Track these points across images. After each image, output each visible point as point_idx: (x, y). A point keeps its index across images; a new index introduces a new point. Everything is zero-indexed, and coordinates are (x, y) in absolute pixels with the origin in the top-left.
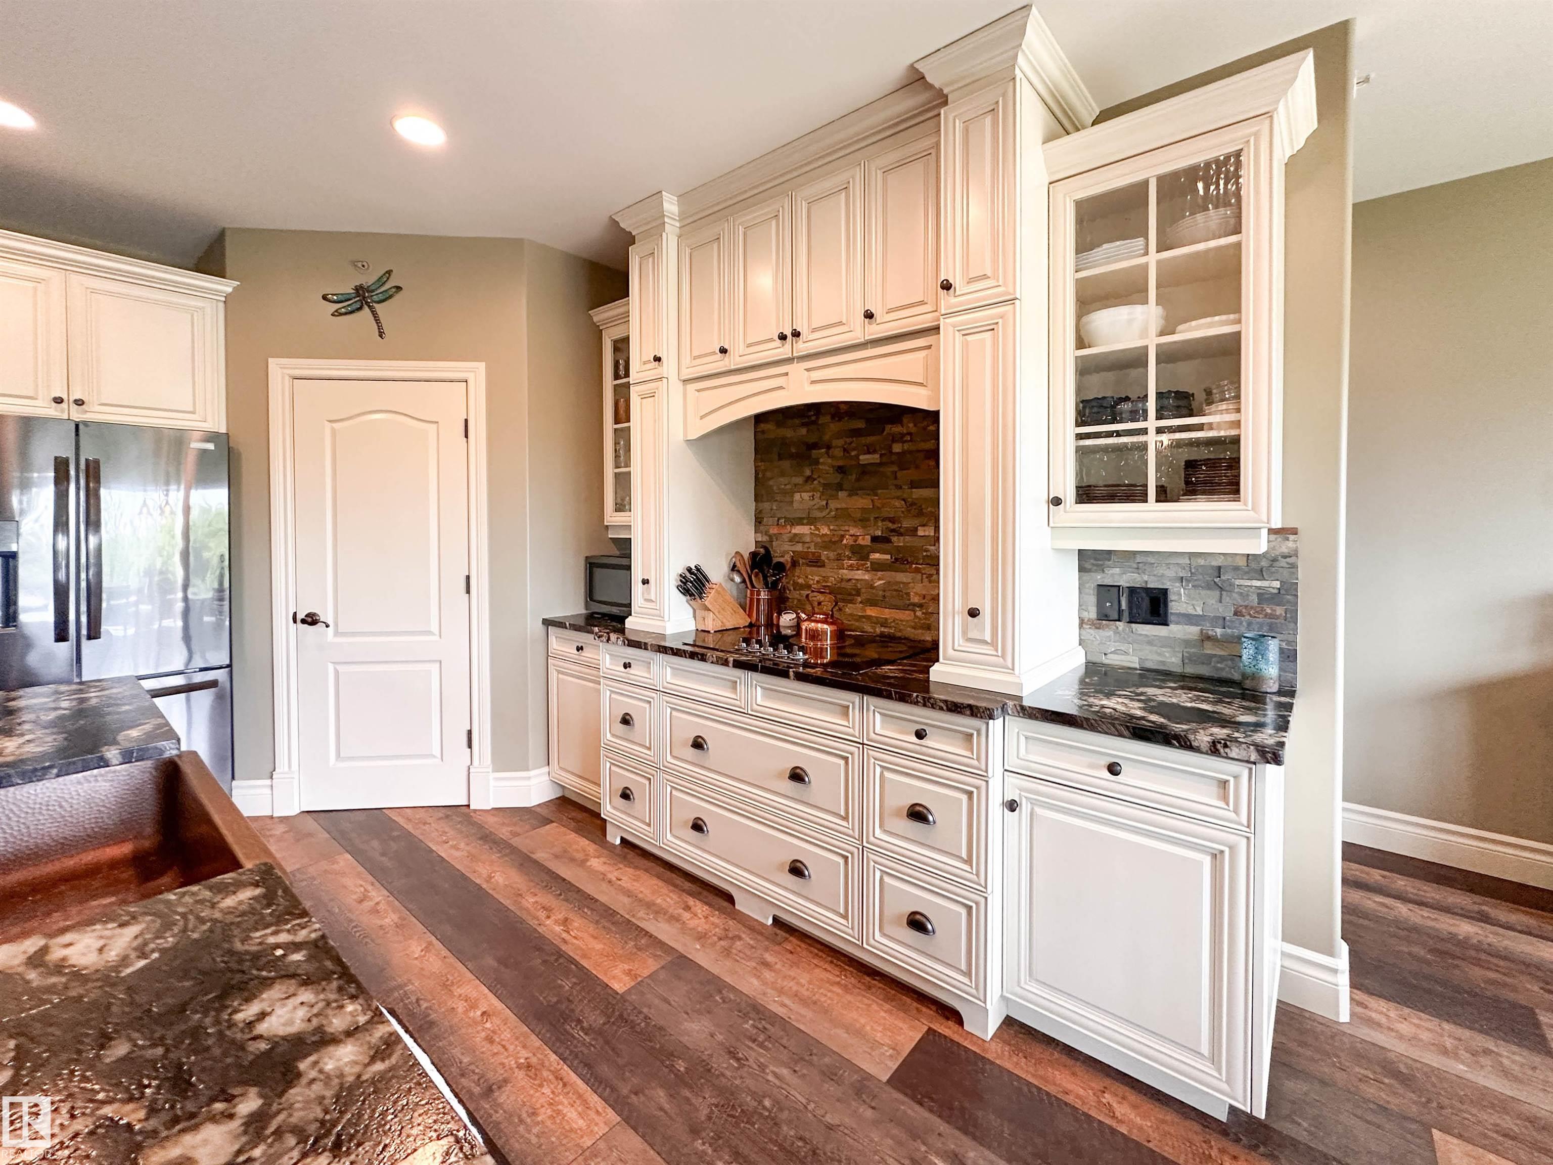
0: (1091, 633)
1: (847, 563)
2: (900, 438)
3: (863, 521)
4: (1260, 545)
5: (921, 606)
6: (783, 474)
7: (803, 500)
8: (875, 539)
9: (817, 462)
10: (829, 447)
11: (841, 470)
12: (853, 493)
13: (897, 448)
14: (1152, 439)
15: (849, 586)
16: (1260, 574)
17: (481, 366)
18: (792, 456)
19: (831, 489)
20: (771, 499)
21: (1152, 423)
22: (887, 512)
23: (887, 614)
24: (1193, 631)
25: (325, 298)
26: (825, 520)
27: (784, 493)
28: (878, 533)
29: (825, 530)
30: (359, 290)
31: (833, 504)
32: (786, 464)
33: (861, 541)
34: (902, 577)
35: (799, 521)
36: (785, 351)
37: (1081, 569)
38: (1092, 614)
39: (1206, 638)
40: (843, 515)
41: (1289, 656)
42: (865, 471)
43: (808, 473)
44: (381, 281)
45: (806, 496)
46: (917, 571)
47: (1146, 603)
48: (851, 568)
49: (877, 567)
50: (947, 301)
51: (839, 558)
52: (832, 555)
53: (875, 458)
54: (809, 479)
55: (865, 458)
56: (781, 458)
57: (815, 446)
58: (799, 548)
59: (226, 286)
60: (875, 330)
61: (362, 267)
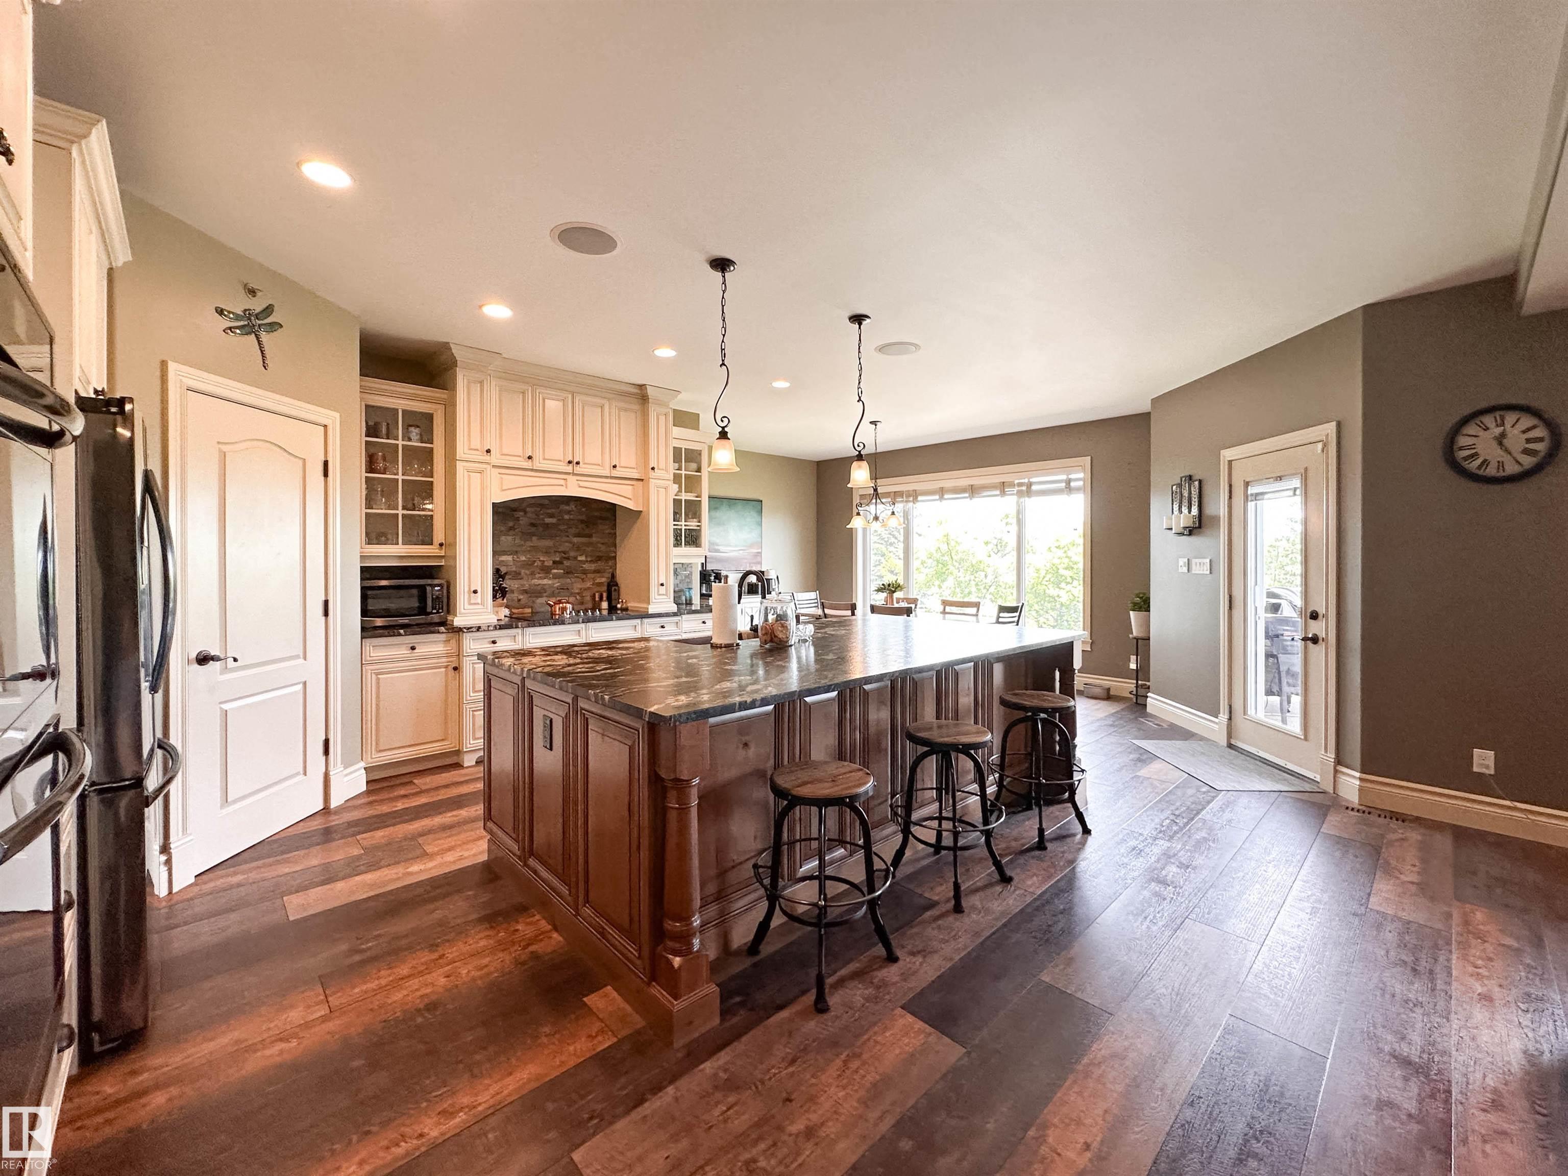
1: (537, 576)
2: (569, 512)
3: (547, 553)
5: (578, 594)
7: (506, 540)
8: (554, 562)
9: (518, 519)
10: (525, 512)
11: (533, 525)
12: (541, 537)
13: (566, 517)
14: (684, 528)
15: (539, 588)
17: (337, 415)
18: (501, 513)
19: (526, 535)
21: (683, 523)
22: (562, 548)
25: (220, 312)
26: (524, 552)
28: (558, 559)
29: (524, 558)
30: (248, 314)
31: (529, 544)
32: (497, 517)
33: (546, 564)
34: (570, 581)
35: (505, 553)
36: (569, 469)
40: (535, 549)
42: (547, 526)
43: (511, 524)
44: (266, 312)
45: (510, 538)
46: (577, 577)
48: (540, 578)
49: (556, 577)
50: (652, 473)
51: (533, 574)
52: (528, 572)
53: (553, 520)
54: (511, 528)
55: (548, 520)
56: (496, 513)
57: (517, 510)
61: (252, 292)
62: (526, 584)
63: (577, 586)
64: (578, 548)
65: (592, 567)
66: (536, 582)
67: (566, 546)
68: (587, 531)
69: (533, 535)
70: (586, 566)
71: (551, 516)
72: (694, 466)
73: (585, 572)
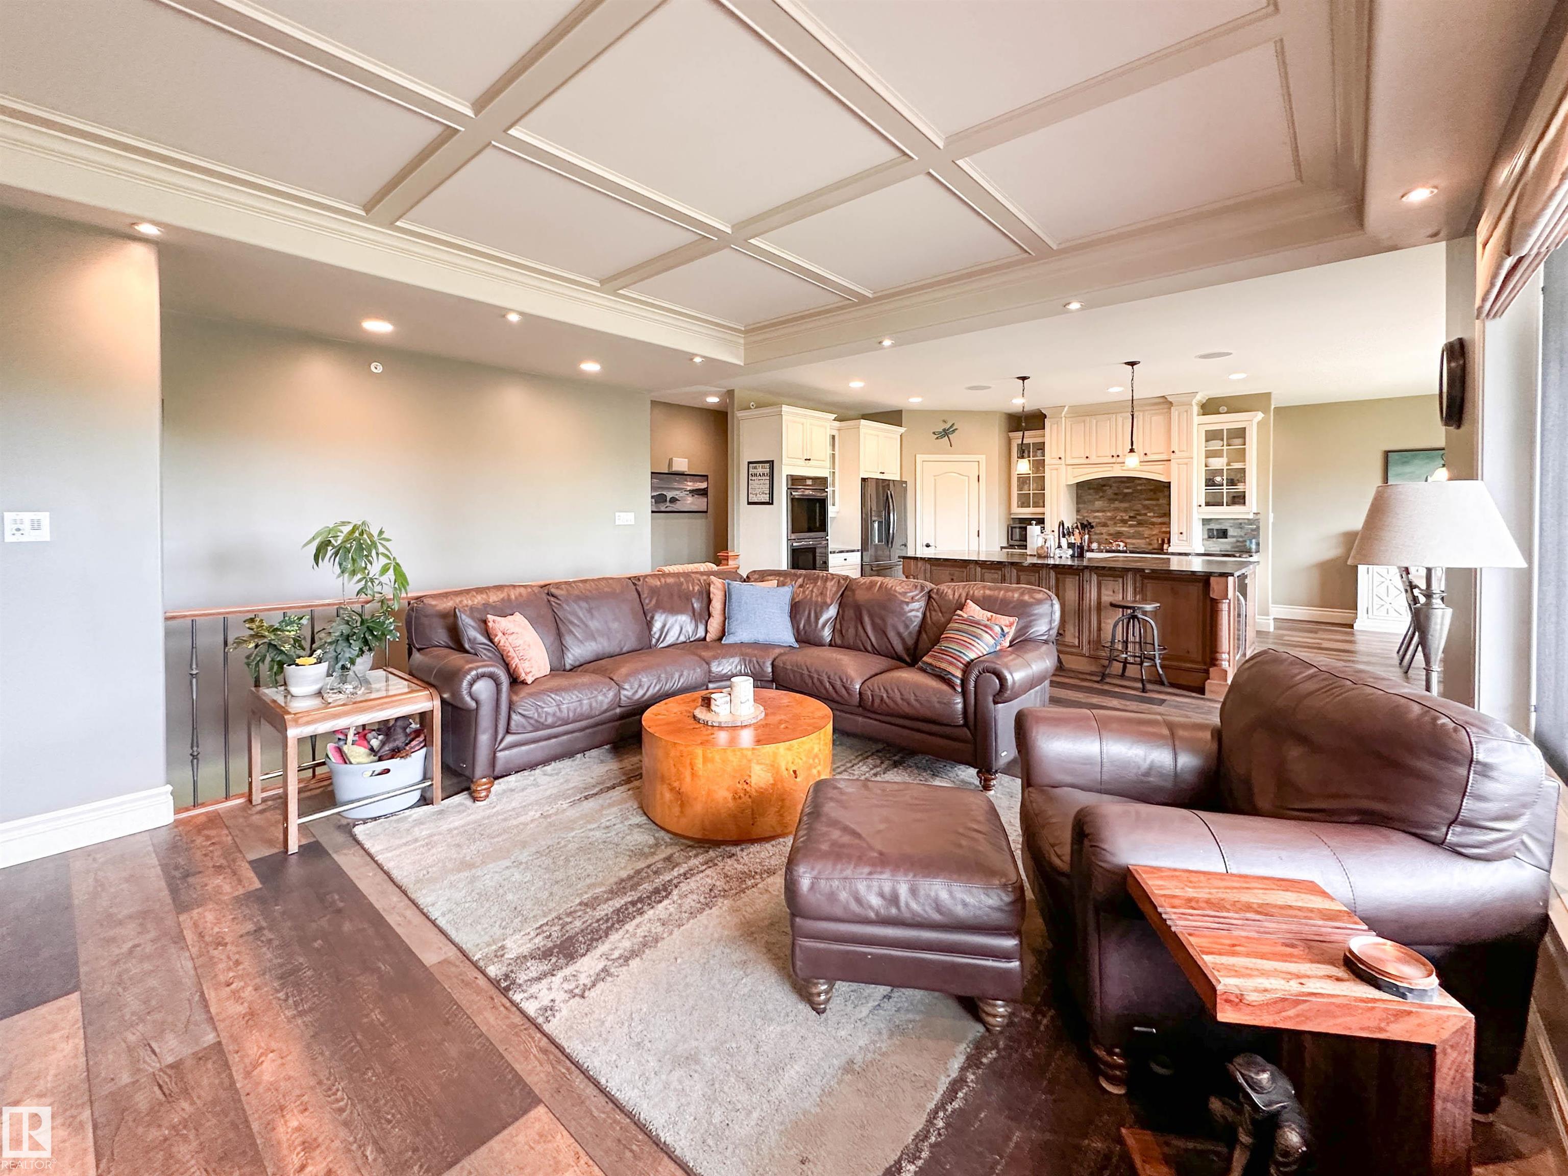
0: (1206, 542)
2: (1141, 485)
3: (1125, 510)
4: (1251, 516)
6: (1090, 494)
7: (1099, 504)
8: (1130, 517)
11: (1116, 494)
12: (1121, 502)
13: (1139, 488)
14: (1225, 491)
15: (1119, 533)
16: (1251, 524)
17: (984, 457)
18: (1094, 489)
19: (1111, 500)
20: (1084, 503)
21: (1225, 487)
22: (1135, 508)
23: (1134, 541)
24: (1234, 540)
25: (934, 433)
26: (1109, 511)
27: (1090, 501)
28: (1133, 515)
29: (1109, 514)
30: (944, 430)
31: (1112, 506)
32: (1091, 491)
34: (1141, 529)
35: (1098, 511)
36: (1114, 460)
37: (1203, 525)
38: (1206, 536)
39: (1238, 541)
40: (1117, 509)
41: (1258, 544)
42: (1126, 494)
43: (1101, 494)
44: (951, 427)
45: (1100, 502)
47: (1221, 534)
48: (1120, 527)
49: (1131, 526)
50: (1173, 455)
51: (1115, 523)
52: (1112, 522)
54: (1101, 497)
55: (1126, 491)
56: (1089, 489)
57: (1104, 486)
58: (1097, 520)
59: (902, 430)
60: (1147, 458)
61: (945, 421)
62: (1112, 530)
63: (1147, 532)
64: (1147, 507)
65: (1160, 520)
66: (1118, 529)
67: (1139, 507)
68: (1154, 496)
69: (1116, 500)
70: (1154, 520)
71: (1128, 488)
72: (1239, 441)
73: (1153, 524)
